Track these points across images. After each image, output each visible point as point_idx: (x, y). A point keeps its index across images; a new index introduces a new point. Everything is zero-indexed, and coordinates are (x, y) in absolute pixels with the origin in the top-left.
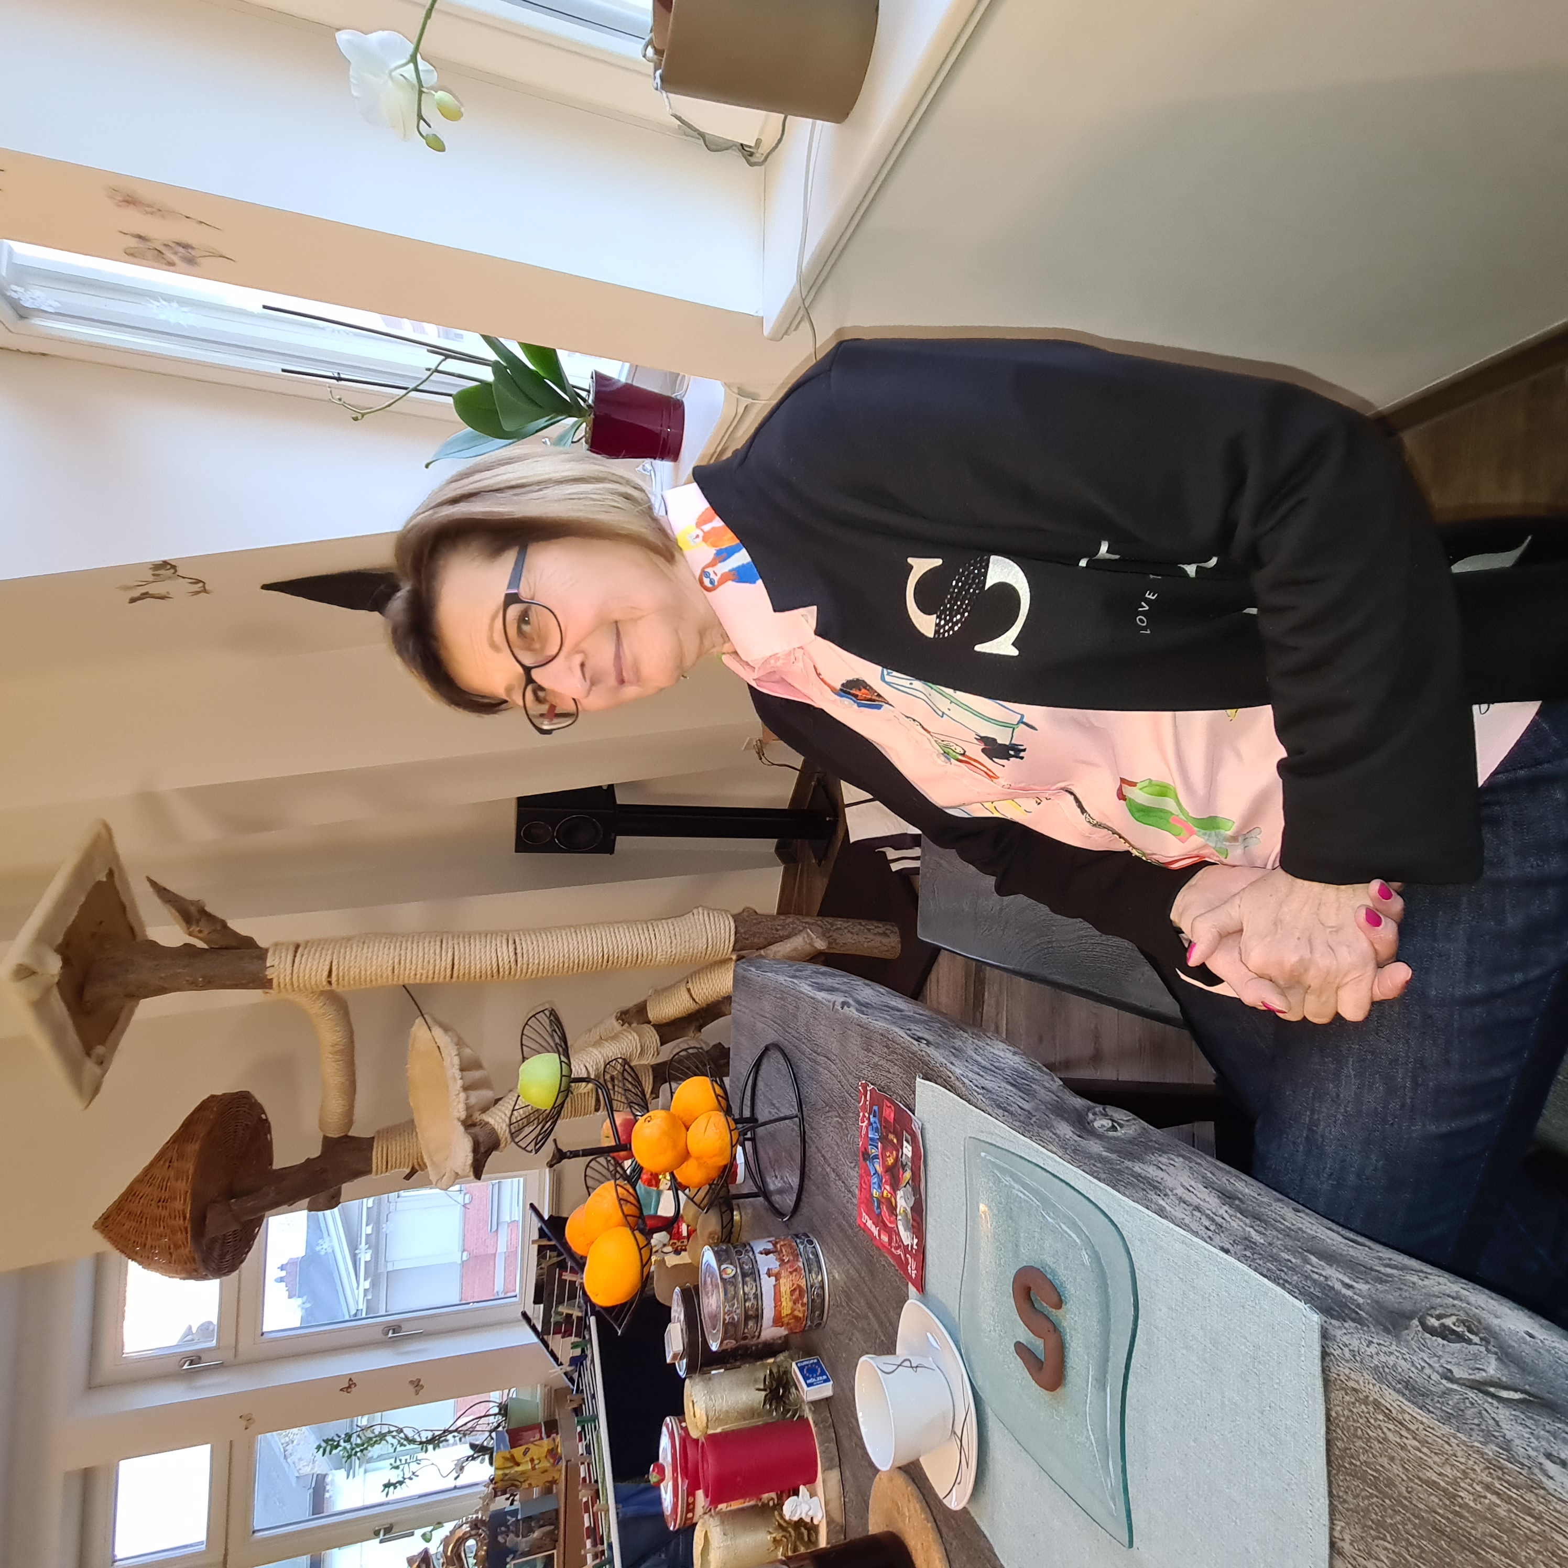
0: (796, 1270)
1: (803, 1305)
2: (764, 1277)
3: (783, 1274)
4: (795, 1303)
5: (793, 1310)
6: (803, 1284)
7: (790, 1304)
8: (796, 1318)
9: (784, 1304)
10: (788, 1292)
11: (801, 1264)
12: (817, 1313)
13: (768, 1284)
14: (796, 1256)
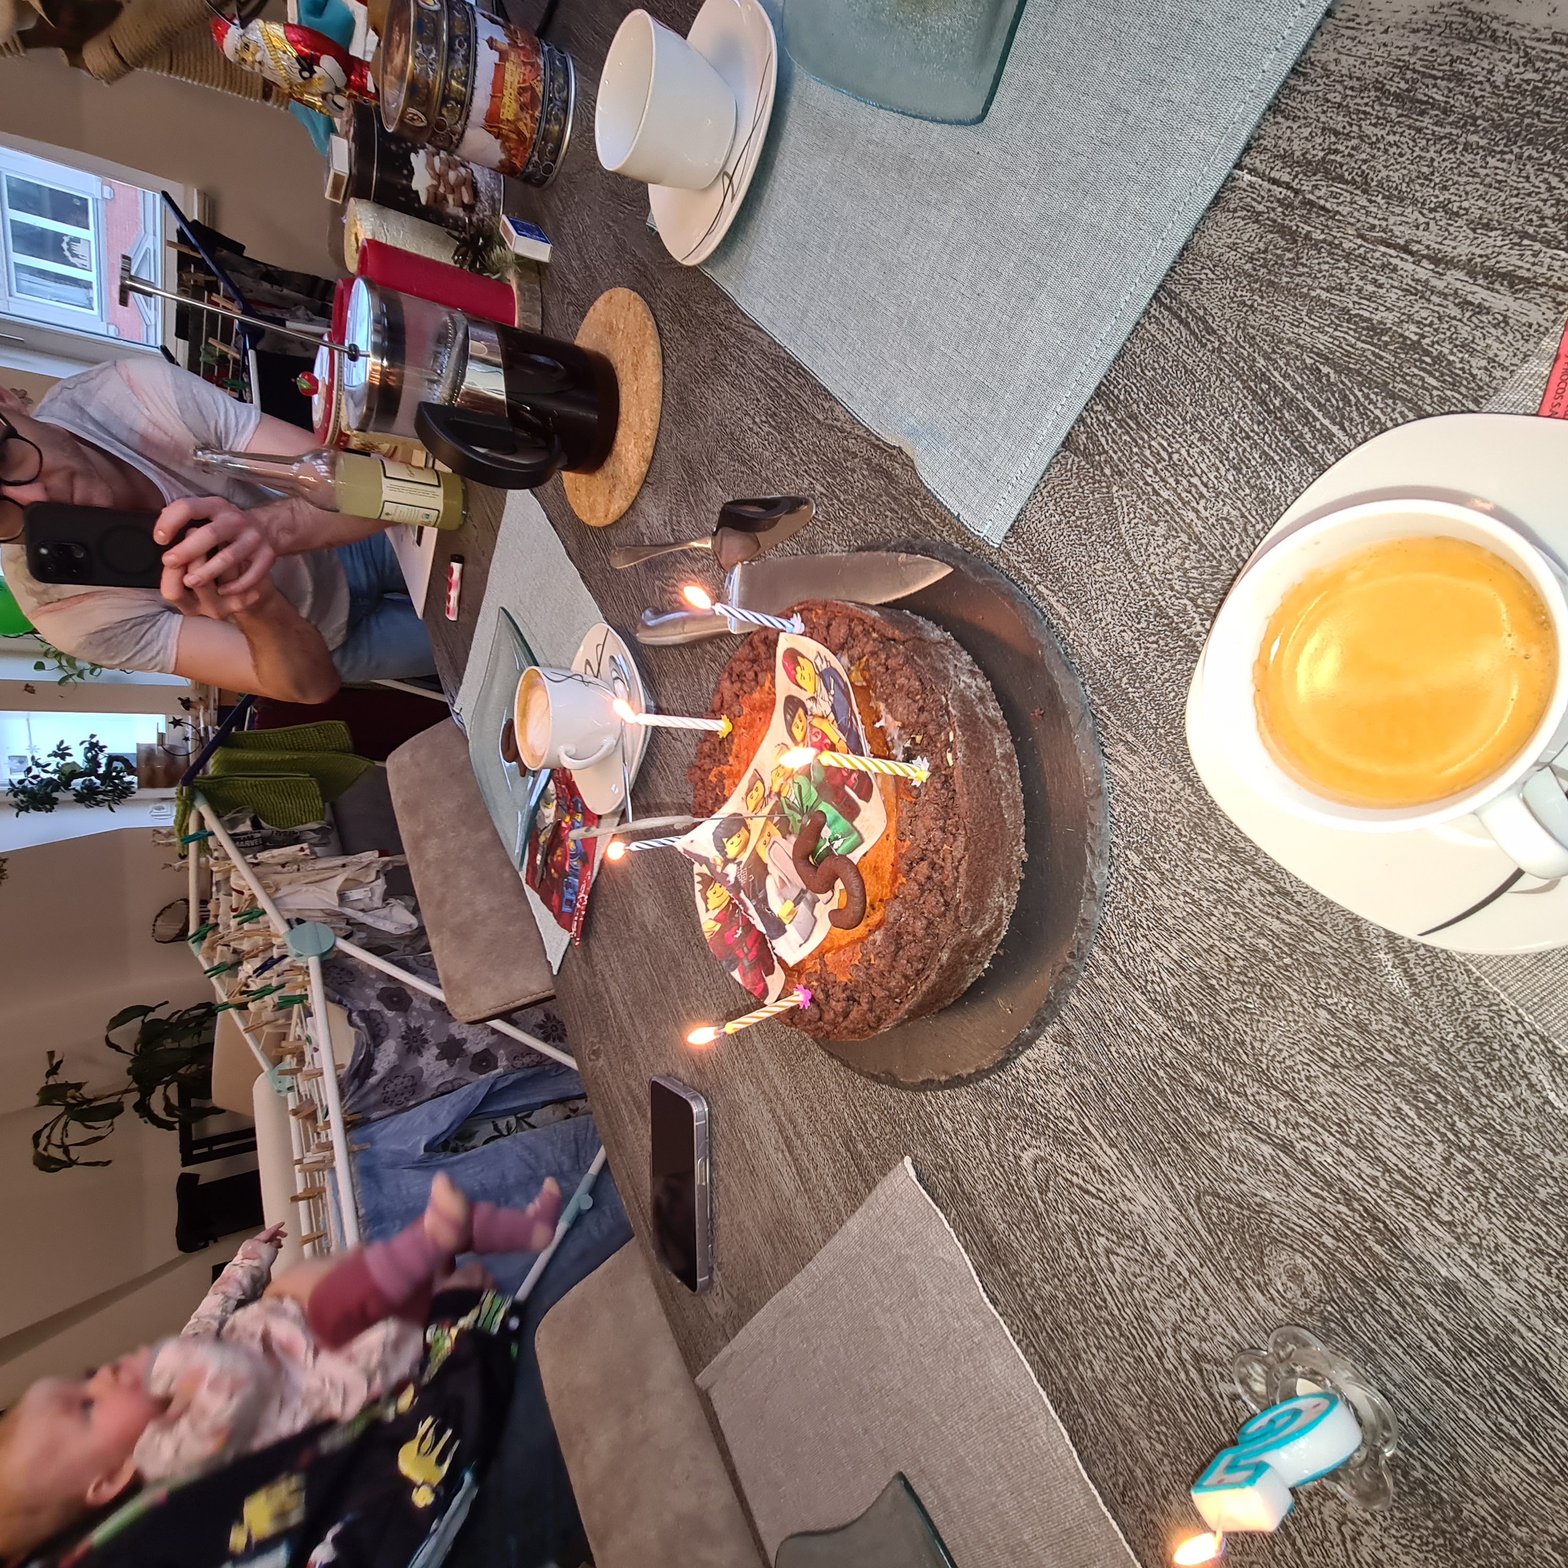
0: (532, 65)
1: (532, 116)
2: (483, 47)
3: (512, 56)
4: (522, 109)
5: (518, 119)
6: (539, 89)
7: (515, 106)
8: (519, 133)
9: (506, 100)
10: (516, 85)
11: (541, 63)
12: (550, 145)
13: (486, 58)
14: (537, 51)
